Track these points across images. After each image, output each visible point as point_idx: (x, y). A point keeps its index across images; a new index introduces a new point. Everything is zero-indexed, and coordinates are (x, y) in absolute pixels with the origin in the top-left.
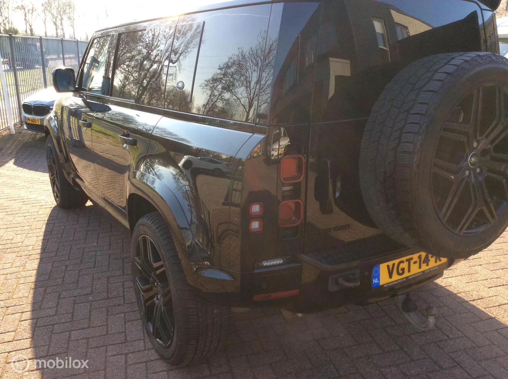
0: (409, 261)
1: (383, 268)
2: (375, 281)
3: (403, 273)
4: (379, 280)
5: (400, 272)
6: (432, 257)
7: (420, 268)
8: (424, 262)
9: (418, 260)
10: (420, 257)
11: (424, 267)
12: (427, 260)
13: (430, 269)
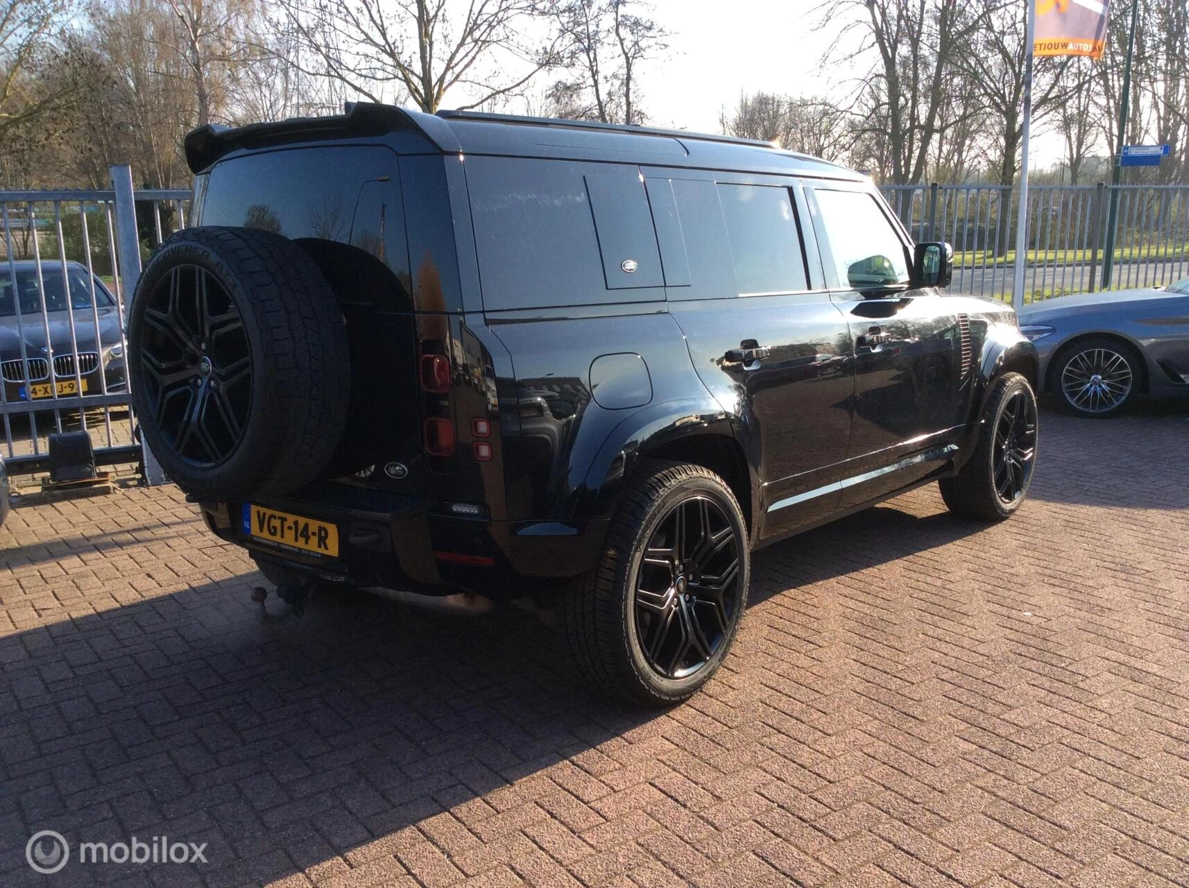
0: (283, 520)
1: (254, 512)
2: (246, 525)
3: (275, 534)
4: (250, 524)
5: (272, 531)
6: (314, 534)
7: (296, 540)
8: (302, 535)
9: (294, 527)
10: (296, 523)
11: (301, 543)
12: (305, 534)
13: (309, 551)
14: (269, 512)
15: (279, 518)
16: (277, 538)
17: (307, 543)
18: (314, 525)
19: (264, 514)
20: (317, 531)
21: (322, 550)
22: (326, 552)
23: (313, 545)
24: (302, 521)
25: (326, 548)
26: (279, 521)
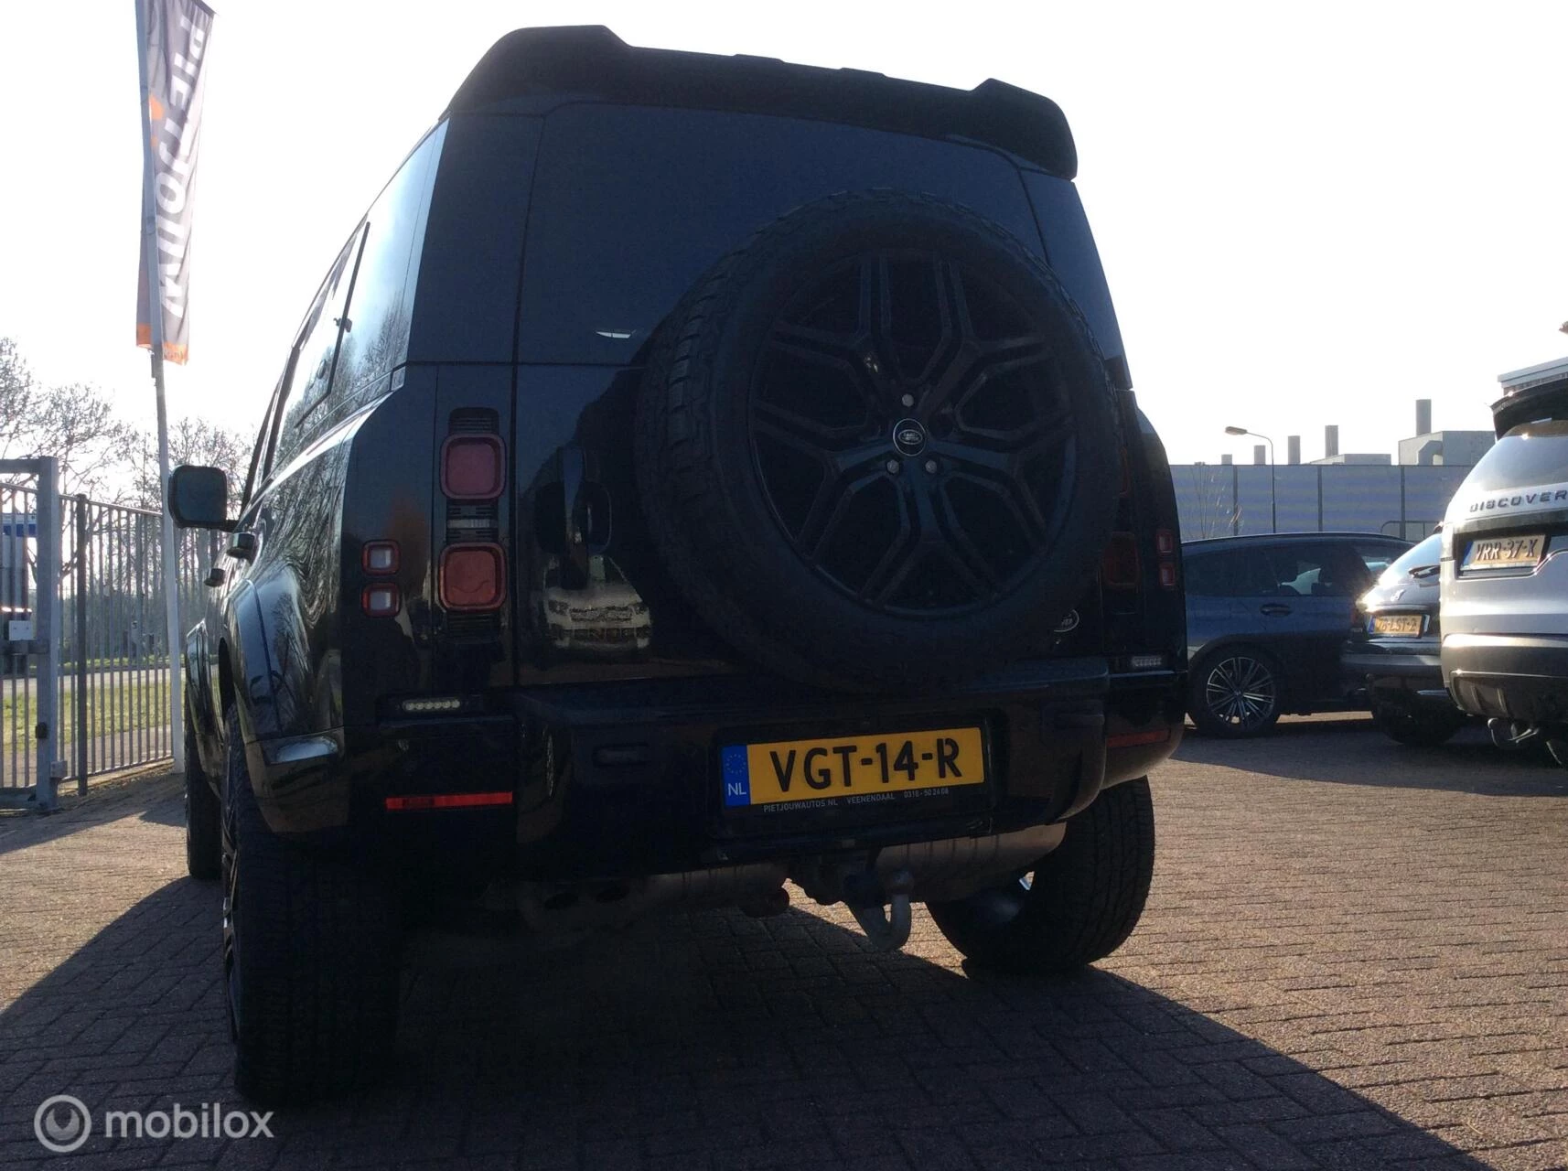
0: (845, 752)
1: (759, 757)
2: (735, 790)
3: (827, 783)
4: (746, 787)
5: (819, 779)
6: (927, 757)
7: (885, 779)
8: (898, 767)
9: (876, 757)
10: (882, 749)
11: (899, 781)
12: (907, 762)
13: (921, 790)
14: (802, 747)
15: (836, 750)
16: (837, 789)
17: (912, 777)
18: (924, 741)
19: (792, 754)
20: (934, 750)
21: (951, 780)
22: (962, 781)
23: (927, 777)
24: (895, 742)
25: (957, 774)
26: (839, 757)
